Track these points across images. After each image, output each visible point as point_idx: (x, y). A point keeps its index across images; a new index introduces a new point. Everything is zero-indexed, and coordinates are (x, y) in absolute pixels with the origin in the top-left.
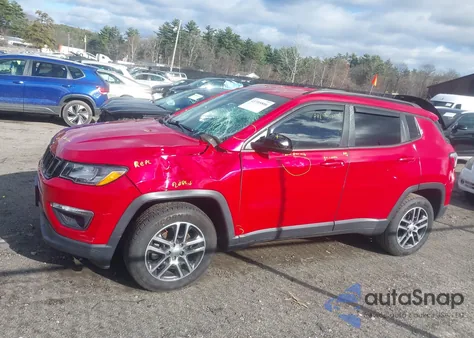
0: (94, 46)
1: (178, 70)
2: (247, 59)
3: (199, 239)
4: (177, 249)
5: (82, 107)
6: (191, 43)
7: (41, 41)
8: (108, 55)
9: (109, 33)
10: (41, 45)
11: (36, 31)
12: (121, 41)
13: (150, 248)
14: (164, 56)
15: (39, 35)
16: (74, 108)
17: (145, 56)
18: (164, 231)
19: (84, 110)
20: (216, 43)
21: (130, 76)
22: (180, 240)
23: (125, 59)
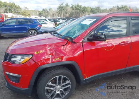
0: (40, 15)
1: (64, 18)
2: (84, 12)
3: (68, 82)
4: (58, 87)
5: (34, 32)
6: (67, 10)
7: (26, 15)
8: (44, 17)
9: (44, 10)
10: (26, 16)
11: (24, 12)
12: (48, 12)
13: (47, 88)
14: (60, 15)
15: (25, 13)
16: (32, 32)
17: (55, 15)
18: (52, 80)
19: (34, 33)
20: (75, 9)
21: (49, 21)
22: (59, 83)
23: (49, 17)
